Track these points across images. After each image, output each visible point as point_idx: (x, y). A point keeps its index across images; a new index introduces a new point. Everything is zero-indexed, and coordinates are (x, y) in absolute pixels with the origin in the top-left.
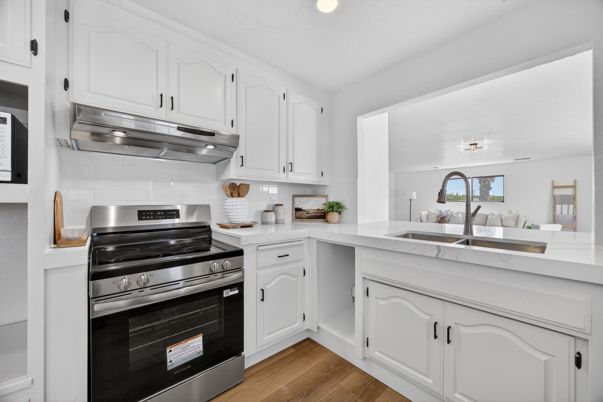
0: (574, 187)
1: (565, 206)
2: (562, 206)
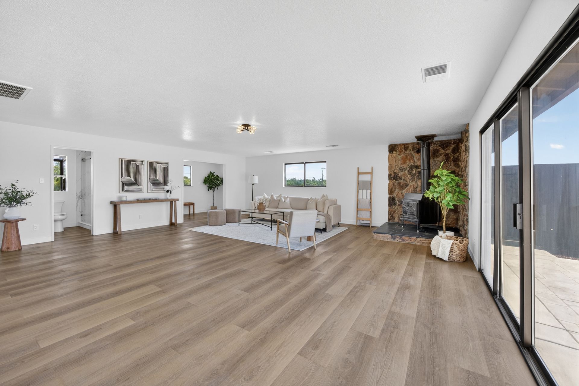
0: (371, 173)
1: (365, 191)
2: (363, 191)
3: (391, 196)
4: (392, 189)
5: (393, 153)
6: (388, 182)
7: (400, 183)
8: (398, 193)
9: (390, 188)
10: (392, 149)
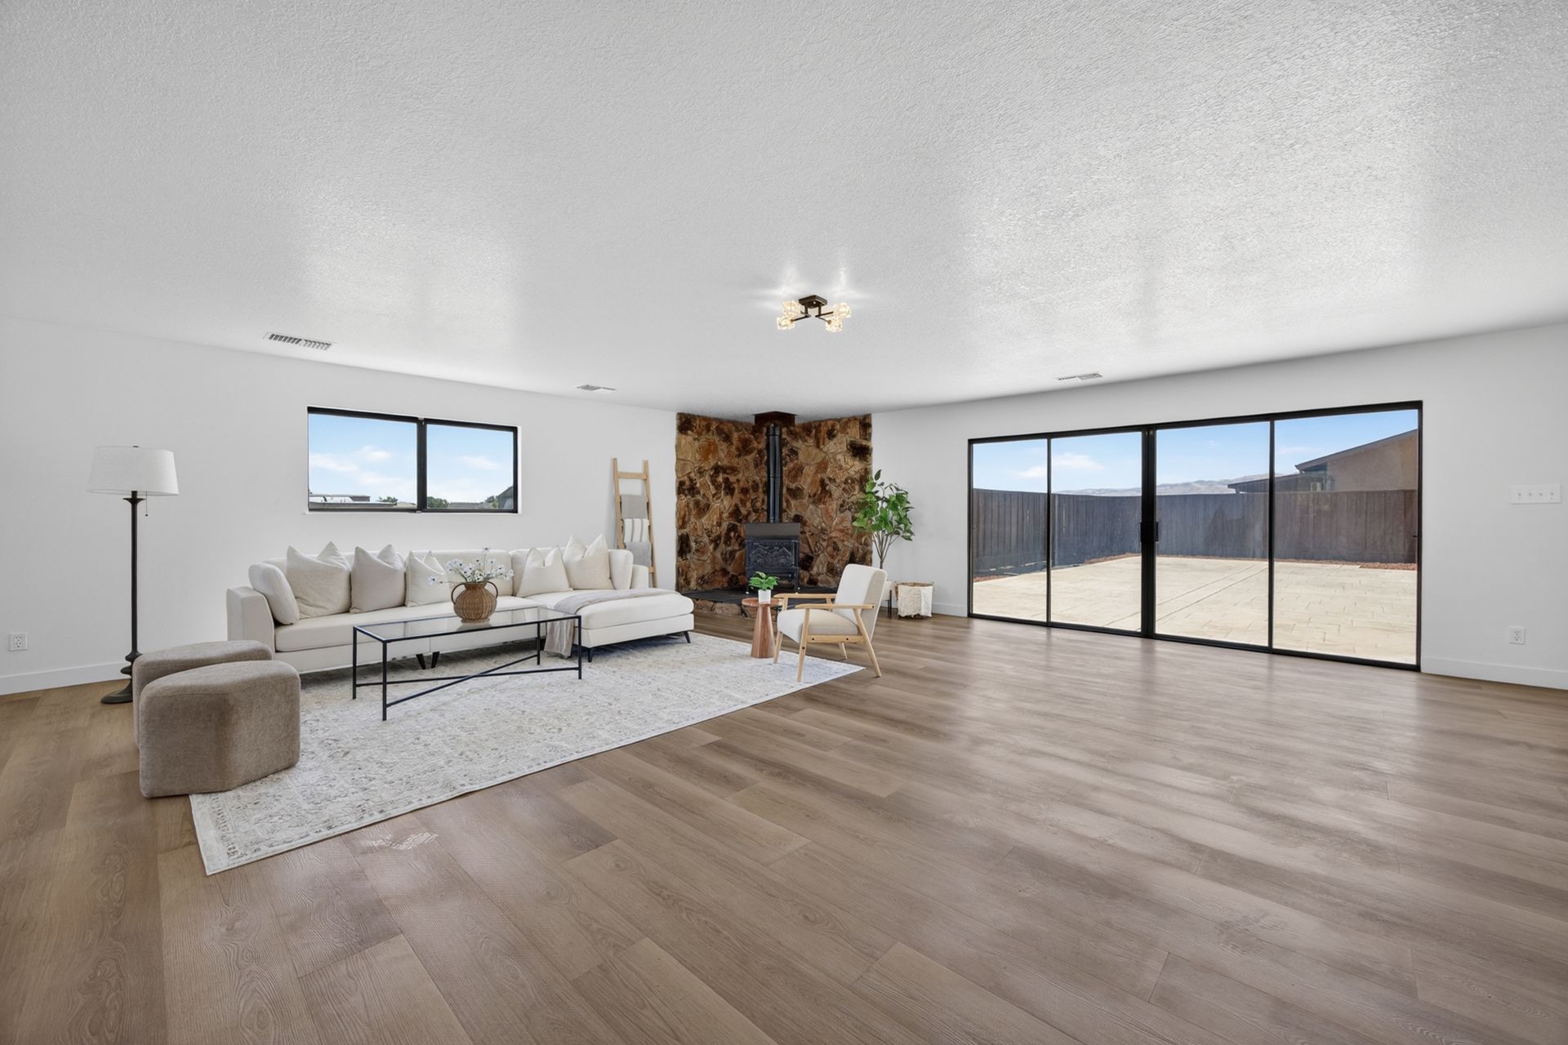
0: (644, 477)
1: (638, 521)
2: (633, 522)
3: (684, 531)
4: (685, 515)
5: (686, 434)
6: (675, 499)
7: (697, 503)
8: (696, 523)
9: (682, 513)
10: (686, 423)
